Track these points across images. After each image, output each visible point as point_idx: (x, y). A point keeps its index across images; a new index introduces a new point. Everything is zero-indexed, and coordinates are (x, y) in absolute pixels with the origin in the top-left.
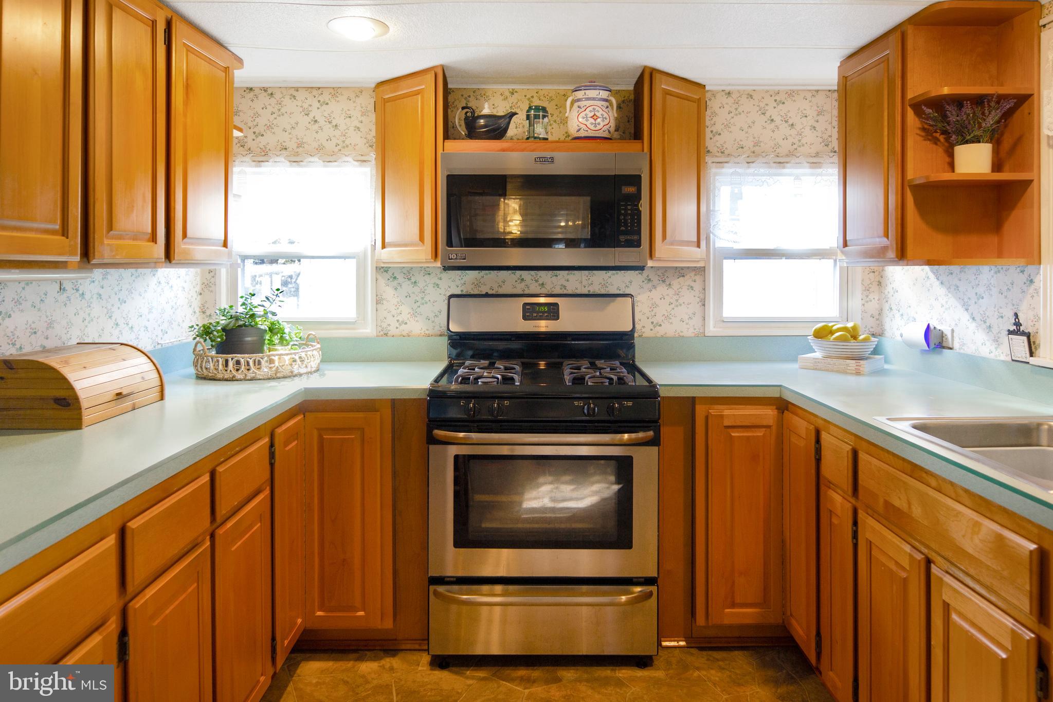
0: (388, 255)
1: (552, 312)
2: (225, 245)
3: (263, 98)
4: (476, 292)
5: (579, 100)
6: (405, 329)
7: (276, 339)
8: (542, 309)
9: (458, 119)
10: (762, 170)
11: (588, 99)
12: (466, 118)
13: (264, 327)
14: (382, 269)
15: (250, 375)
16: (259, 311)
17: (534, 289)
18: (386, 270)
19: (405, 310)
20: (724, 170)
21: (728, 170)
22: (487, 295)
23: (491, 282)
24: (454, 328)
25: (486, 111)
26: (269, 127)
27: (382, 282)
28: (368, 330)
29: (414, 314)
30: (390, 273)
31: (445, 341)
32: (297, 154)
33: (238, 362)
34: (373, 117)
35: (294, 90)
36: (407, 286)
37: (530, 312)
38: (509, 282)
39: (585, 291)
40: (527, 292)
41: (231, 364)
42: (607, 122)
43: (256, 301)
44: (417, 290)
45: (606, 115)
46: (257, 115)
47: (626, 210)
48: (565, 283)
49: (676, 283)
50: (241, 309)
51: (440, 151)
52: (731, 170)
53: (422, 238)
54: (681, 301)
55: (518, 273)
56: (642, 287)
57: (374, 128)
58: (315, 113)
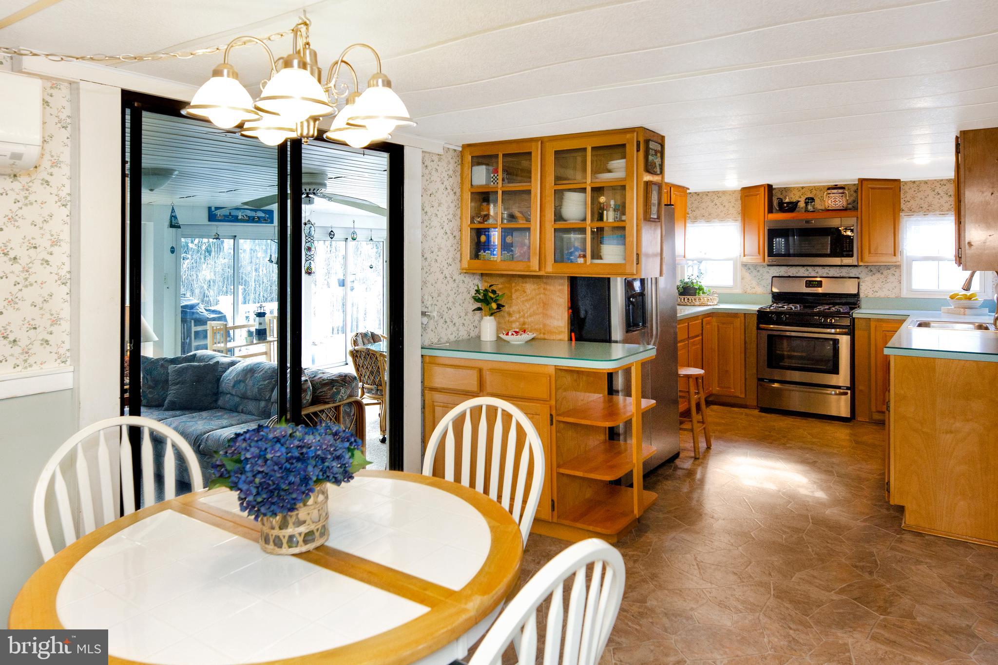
0: (747, 259)
1: (820, 284)
2: (684, 257)
3: (695, 196)
4: (786, 275)
5: (829, 194)
6: (754, 291)
7: (701, 292)
8: (815, 283)
9: (775, 203)
10: (932, 218)
11: (833, 193)
12: (779, 203)
13: (696, 287)
14: (745, 265)
15: (693, 304)
16: (694, 281)
17: (813, 274)
18: (746, 265)
19: (754, 283)
20: (911, 219)
21: (913, 218)
22: (789, 277)
23: (793, 271)
24: (775, 290)
25: (787, 200)
26: (697, 208)
27: (744, 270)
28: (738, 291)
29: (758, 284)
30: (747, 267)
31: (771, 296)
32: (708, 218)
33: (688, 299)
34: (740, 202)
35: (707, 194)
36: (755, 272)
37: (809, 284)
38: (802, 272)
39: (838, 276)
40: (810, 276)
41: (686, 299)
42: (841, 203)
43: (693, 277)
44: (759, 274)
45: (841, 200)
46: (693, 203)
47: (846, 242)
48: (829, 272)
49: (885, 272)
50: (688, 280)
51: (766, 217)
52: (915, 219)
53: (759, 253)
54: (888, 281)
55: (806, 267)
56: (867, 274)
57: (740, 206)
58: (716, 201)
